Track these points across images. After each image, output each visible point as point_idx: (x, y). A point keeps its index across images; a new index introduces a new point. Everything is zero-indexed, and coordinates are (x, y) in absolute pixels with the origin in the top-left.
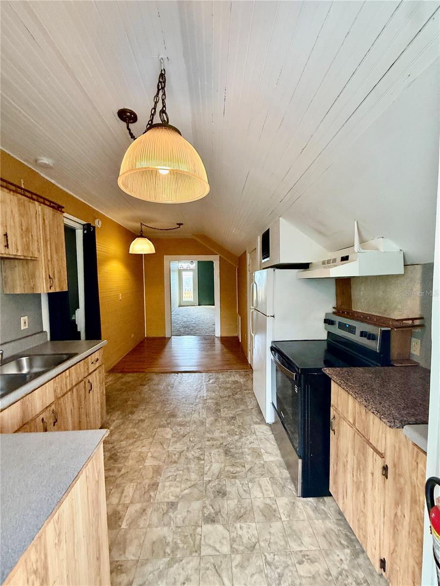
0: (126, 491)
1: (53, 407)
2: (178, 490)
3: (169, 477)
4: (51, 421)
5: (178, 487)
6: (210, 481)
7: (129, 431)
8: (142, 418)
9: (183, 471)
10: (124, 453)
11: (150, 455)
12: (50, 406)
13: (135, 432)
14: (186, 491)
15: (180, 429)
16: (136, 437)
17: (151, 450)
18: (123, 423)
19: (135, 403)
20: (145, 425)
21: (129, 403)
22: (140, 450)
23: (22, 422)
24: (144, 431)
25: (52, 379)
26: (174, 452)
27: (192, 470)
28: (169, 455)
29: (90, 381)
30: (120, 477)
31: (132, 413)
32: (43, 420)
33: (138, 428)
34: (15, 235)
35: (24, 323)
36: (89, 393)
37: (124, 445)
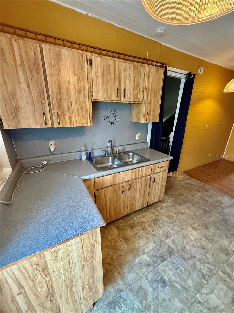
0: (148, 244)
1: (129, 182)
2: (174, 278)
3: (175, 263)
4: (127, 188)
5: (175, 276)
6: (200, 302)
7: (171, 213)
8: (183, 212)
9: (185, 270)
10: (161, 224)
11: (172, 238)
12: (128, 181)
13: (174, 217)
14: (178, 286)
15: (204, 241)
16: (173, 220)
17: (175, 236)
18: (171, 207)
19: (185, 199)
20: (182, 217)
21: (182, 197)
22: (169, 229)
23: (113, 184)
24: (179, 221)
25: (131, 169)
26: (188, 252)
27: (192, 278)
28: (184, 250)
29: (155, 177)
30: (151, 234)
31: (180, 205)
32: (123, 186)
33: (177, 216)
34: (130, 89)
35: (138, 136)
36: (153, 182)
37: (164, 220)
